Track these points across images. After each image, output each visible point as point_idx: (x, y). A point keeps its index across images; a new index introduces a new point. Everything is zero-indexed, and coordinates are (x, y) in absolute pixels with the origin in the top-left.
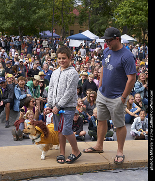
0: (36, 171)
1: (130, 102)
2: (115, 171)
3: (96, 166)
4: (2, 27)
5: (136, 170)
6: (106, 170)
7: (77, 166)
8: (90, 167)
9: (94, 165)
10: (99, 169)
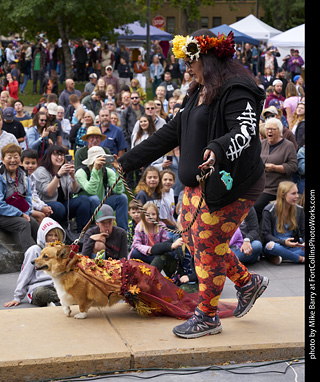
1: (288, 199)
2: (146, 374)
3: (95, 363)
4: (10, 16)
5: (201, 371)
6: (121, 372)
7: (43, 362)
8: (77, 364)
9: (89, 359)
10: (103, 371)
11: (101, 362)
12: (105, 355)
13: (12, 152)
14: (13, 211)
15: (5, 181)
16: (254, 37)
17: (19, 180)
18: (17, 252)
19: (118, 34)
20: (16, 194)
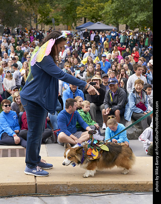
0: (106, 185)
13: (139, 83)
14: (139, 110)
15: (135, 97)
17: (142, 96)
18: (140, 130)
20: (141, 103)
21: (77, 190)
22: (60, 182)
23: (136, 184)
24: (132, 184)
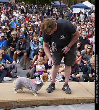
0: (41, 101)
3: (85, 100)
6: (92, 103)
7: (71, 99)
8: (80, 100)
9: (84, 98)
10: (87, 102)
11: (87, 99)
12: (88, 98)
16: (89, 7)
19: (52, 4)
21: (23, 105)
22: (12, 100)
23: (58, 100)
24: (56, 100)
